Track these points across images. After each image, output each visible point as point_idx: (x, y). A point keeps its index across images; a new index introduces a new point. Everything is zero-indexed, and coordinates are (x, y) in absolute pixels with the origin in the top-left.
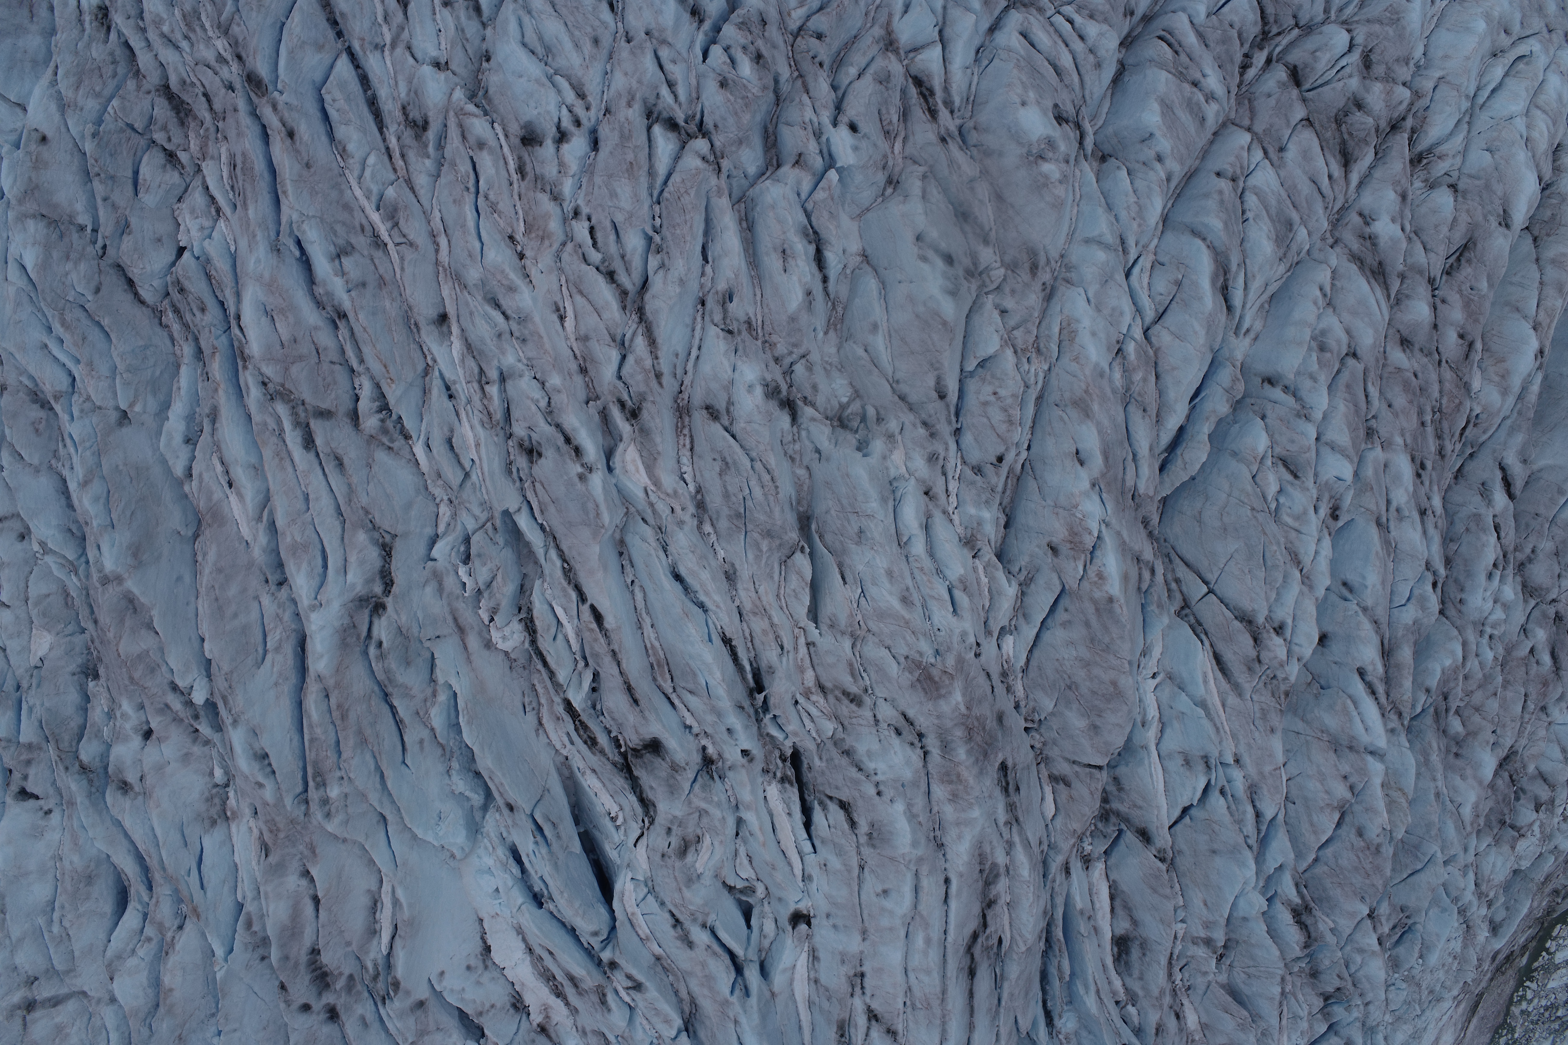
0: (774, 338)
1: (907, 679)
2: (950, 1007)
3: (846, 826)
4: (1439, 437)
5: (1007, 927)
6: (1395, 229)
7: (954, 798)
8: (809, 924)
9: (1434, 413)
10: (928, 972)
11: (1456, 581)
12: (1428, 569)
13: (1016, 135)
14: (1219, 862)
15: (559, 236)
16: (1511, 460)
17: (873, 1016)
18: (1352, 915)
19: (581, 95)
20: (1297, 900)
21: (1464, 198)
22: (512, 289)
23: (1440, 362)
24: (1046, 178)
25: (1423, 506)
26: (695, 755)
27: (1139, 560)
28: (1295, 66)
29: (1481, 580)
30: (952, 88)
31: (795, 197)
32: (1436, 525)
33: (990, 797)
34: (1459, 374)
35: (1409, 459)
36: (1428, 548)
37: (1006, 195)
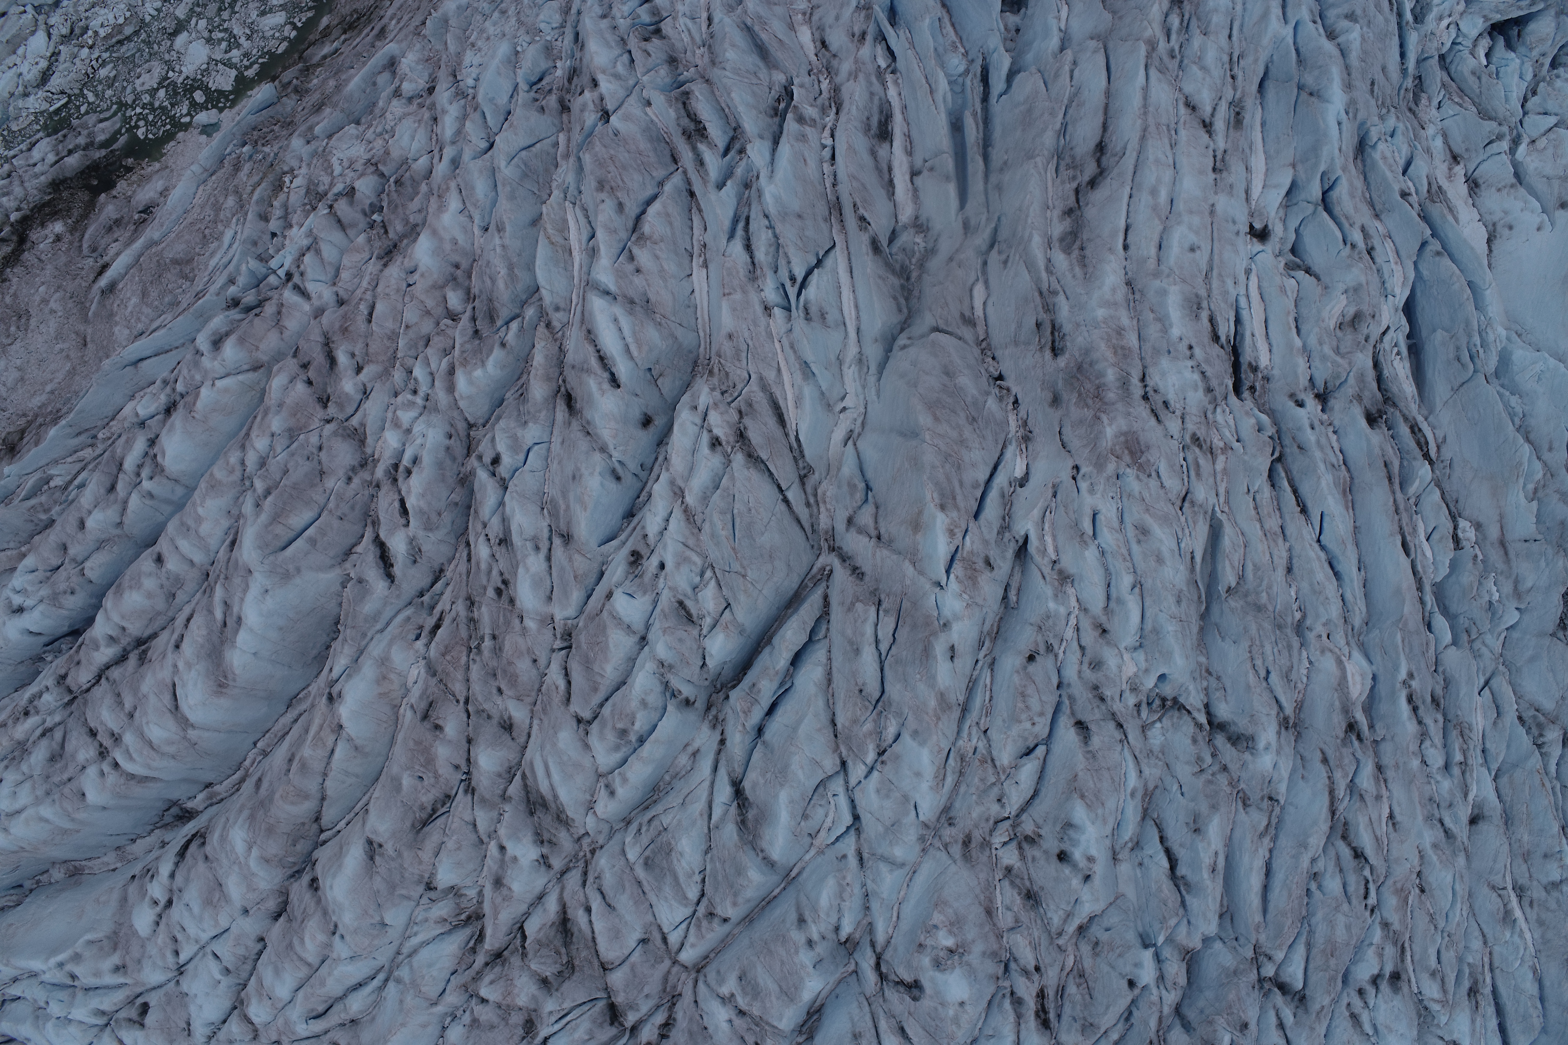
0: (1228, 790)
1: (1152, 456)
2: (1139, 122)
3: (1219, 319)
4: (472, 621)
5: (1050, 184)
6: (512, 849)
7: (1120, 332)
8: (1251, 227)
9: (478, 647)
10: (1157, 161)
11: (454, 459)
12: (503, 480)
13: (971, 973)
14: (795, 205)
15: (1386, 891)
16: (379, 585)
17: (1207, 126)
18: (627, 118)
19: (1354, 1017)
20: (702, 147)
21: (422, 877)
22: (1435, 846)
23: (467, 701)
24: (950, 932)
25: (503, 549)
26: (1337, 407)
27: (879, 537)
28: (612, 1024)
29: (427, 459)
30: (1012, 1017)
31: (1193, 920)
32: (485, 526)
33: (1078, 325)
34: (442, 687)
35: (518, 603)
36: (501, 503)
37: (983, 915)
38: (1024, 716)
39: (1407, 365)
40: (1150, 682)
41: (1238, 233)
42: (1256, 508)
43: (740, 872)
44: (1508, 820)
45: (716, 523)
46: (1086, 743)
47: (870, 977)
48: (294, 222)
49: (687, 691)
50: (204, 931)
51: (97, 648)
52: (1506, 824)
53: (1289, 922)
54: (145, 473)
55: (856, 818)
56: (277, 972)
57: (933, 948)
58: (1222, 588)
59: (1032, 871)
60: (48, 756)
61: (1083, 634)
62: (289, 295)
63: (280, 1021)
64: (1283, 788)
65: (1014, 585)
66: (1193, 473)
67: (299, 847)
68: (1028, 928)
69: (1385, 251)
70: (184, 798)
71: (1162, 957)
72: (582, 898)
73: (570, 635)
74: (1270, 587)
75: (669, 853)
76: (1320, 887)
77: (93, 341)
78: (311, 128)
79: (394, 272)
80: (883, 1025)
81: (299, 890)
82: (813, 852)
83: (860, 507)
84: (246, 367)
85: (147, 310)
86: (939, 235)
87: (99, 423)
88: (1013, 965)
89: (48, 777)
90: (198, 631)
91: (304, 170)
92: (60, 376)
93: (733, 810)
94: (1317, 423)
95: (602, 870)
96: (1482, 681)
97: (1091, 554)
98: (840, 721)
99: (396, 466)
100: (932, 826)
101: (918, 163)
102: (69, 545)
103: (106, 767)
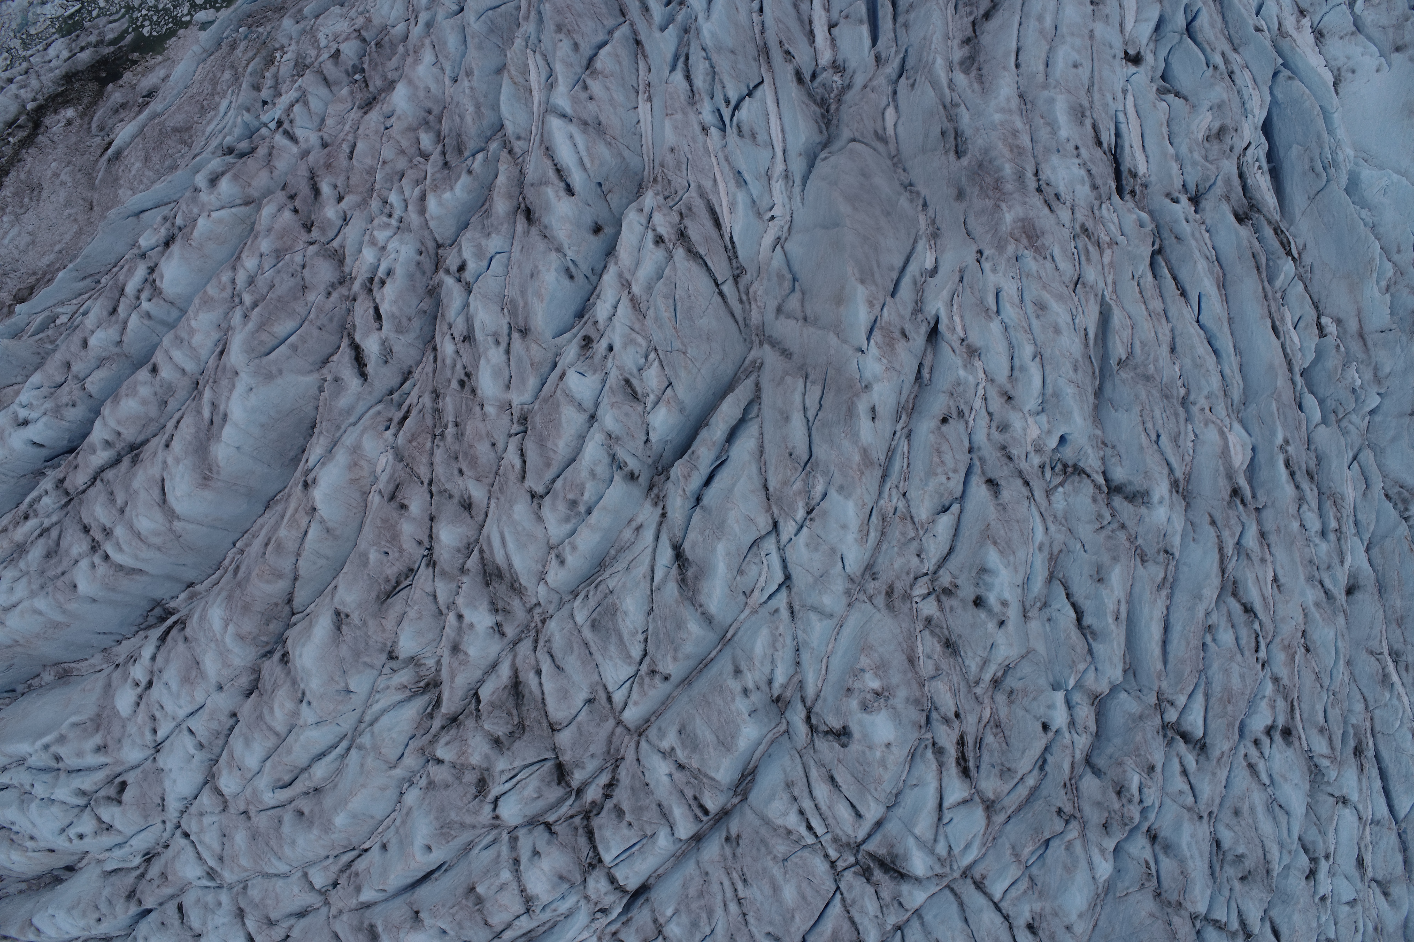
0: (1127, 544)
1: (1047, 240)
3: (1101, 128)
4: (437, 412)
5: (950, 18)
6: (469, 616)
7: (1015, 133)
8: (1126, 53)
9: (442, 434)
11: (424, 273)
12: (468, 284)
15: (1275, 648)
16: (353, 382)
19: (1251, 766)
21: (385, 645)
22: (1317, 605)
23: (430, 483)
24: (876, 675)
25: (467, 344)
26: (1208, 208)
27: (805, 319)
28: (559, 783)
29: (399, 271)
30: (934, 766)
31: (1100, 667)
32: (450, 327)
33: (978, 129)
34: (408, 470)
35: (479, 392)
36: (466, 305)
37: (906, 662)
38: (939, 470)
39: (1268, 178)
40: (1053, 442)
41: (1114, 57)
42: (1141, 292)
43: (680, 625)
44: (1381, 589)
45: (661, 306)
46: (997, 497)
47: (801, 729)
48: (283, 91)
49: (632, 464)
50: (181, 707)
51: (94, 451)
52: (1380, 592)
53: (1188, 670)
54: (144, 296)
55: (788, 577)
56: (247, 742)
57: (861, 691)
58: (1113, 362)
59: (950, 621)
60: (44, 553)
61: (990, 402)
62: (279, 139)
63: (249, 791)
64: (1177, 541)
65: (927, 363)
66: (1083, 258)
67: (272, 627)
68: (948, 674)
69: (1244, 78)
70: (167, 597)
71: (1073, 703)
72: (533, 662)
73: (526, 419)
74: (1156, 360)
75: (614, 615)
76: (1214, 640)
77: (99, 204)
78: (300, 11)
79: (374, 116)
80: (814, 774)
81: (271, 668)
82: (747, 612)
83: (788, 296)
84: (238, 202)
85: (149, 173)
86: (854, 72)
87: (103, 269)
88: (934, 715)
89: (43, 572)
90: (187, 430)
91: (293, 47)
92: (68, 237)
93: (674, 570)
94: (1190, 219)
95: (552, 634)
96: (1351, 455)
97: (995, 326)
98: (772, 485)
99: (371, 280)
100: (857, 581)
101: (835, 15)
102: (72, 363)
103: (97, 559)
